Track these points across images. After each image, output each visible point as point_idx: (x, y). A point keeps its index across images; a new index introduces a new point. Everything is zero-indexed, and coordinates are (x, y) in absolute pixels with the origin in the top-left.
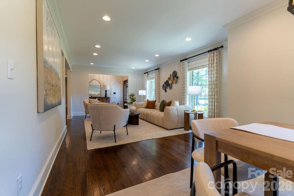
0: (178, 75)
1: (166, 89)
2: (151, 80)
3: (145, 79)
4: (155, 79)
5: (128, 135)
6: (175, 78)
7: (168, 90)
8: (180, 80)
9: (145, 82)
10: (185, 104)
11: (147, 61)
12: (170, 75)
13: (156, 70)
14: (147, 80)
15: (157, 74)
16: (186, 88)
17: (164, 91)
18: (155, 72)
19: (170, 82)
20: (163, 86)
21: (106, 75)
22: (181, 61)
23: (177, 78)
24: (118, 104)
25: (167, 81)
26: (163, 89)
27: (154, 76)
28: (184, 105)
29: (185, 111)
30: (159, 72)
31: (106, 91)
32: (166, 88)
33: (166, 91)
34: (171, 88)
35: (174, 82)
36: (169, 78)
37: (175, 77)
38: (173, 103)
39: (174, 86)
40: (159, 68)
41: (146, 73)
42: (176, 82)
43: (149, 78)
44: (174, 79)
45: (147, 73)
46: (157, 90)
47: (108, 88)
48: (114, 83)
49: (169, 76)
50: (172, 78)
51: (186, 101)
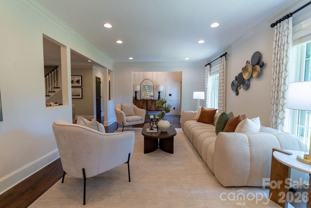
0: (265, 60)
1: (237, 90)
2: (215, 74)
3: (206, 74)
4: (220, 73)
5: (130, 181)
6: (258, 67)
7: (241, 91)
8: (268, 71)
9: (206, 79)
10: (280, 126)
11: (201, 42)
12: (247, 62)
13: (221, 56)
14: (209, 76)
15: (223, 64)
16: (284, 88)
17: (233, 93)
18: (220, 61)
19: (246, 76)
20: (233, 84)
21: (159, 73)
22: (273, 25)
23: (262, 66)
24: (174, 108)
25: (241, 75)
26: (233, 89)
27: (218, 69)
28: (276, 128)
29: (274, 150)
30: (226, 60)
31: (159, 93)
32: (238, 88)
33: (237, 94)
34: (248, 87)
35: (255, 75)
36: (245, 69)
37: (258, 64)
38: (243, 124)
39: (254, 83)
40: (226, 53)
41: (207, 65)
42: (259, 75)
43: (211, 72)
44: (254, 70)
45: (209, 64)
46: (222, 91)
47: (161, 89)
48: (169, 82)
49: (244, 65)
50: (250, 69)
51: (283, 118)
